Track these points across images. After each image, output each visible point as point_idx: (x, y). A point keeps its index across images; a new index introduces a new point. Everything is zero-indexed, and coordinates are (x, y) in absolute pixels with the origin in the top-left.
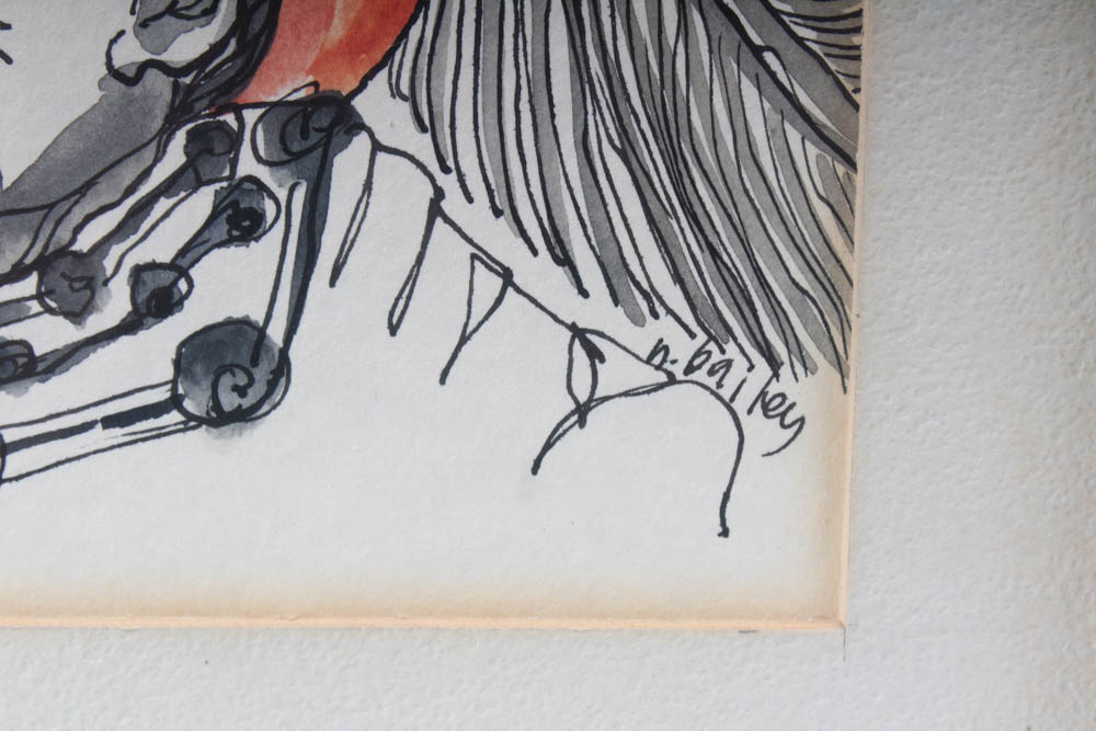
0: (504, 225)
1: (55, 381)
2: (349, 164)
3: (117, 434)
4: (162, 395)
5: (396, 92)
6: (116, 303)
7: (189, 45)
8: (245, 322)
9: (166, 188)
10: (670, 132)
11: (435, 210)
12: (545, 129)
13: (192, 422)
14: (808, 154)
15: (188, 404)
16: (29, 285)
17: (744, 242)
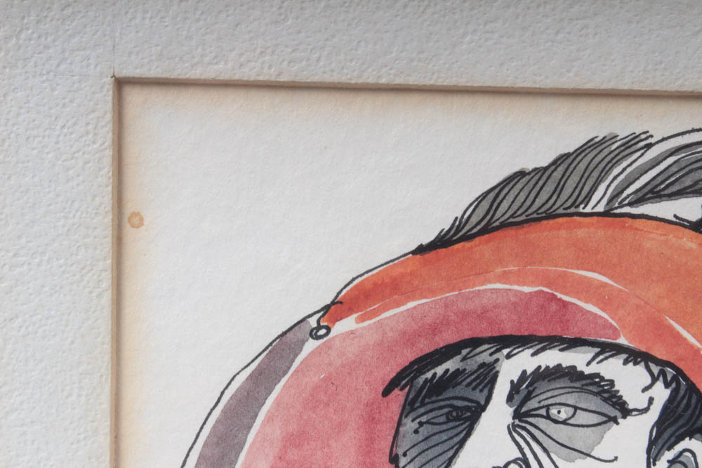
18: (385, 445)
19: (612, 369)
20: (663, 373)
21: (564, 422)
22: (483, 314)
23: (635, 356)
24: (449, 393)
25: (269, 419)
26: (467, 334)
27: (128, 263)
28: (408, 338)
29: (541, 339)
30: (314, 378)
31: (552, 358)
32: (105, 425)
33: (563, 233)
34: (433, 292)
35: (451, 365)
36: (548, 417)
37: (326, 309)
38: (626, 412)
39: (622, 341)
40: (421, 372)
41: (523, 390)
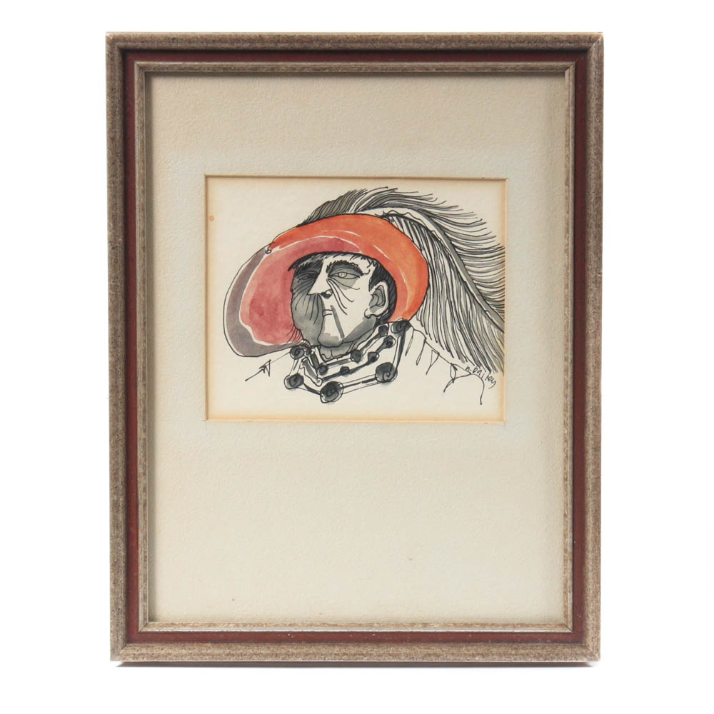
0: (438, 344)
1: (353, 374)
2: (409, 333)
3: (365, 384)
4: (373, 377)
5: (418, 319)
6: (365, 359)
7: (379, 311)
8: (389, 363)
9: (375, 338)
10: (469, 326)
11: (425, 342)
12: (446, 326)
13: (379, 382)
14: (495, 330)
15: (378, 379)
16: (349, 356)
17: (483, 347)
18: (289, 286)
19: (358, 261)
20: (373, 262)
21: (343, 278)
22: (318, 245)
23: (364, 257)
24: (309, 270)
25: (253, 278)
26: (313, 251)
27: (210, 232)
28: (295, 253)
29: (335, 253)
30: (267, 266)
31: (339, 258)
32: (203, 282)
33: (342, 220)
34: (302, 239)
35: (308, 261)
36: (338, 276)
37: (270, 244)
38: (362, 274)
39: (360, 252)
40: (299, 263)
41: (331, 269)
